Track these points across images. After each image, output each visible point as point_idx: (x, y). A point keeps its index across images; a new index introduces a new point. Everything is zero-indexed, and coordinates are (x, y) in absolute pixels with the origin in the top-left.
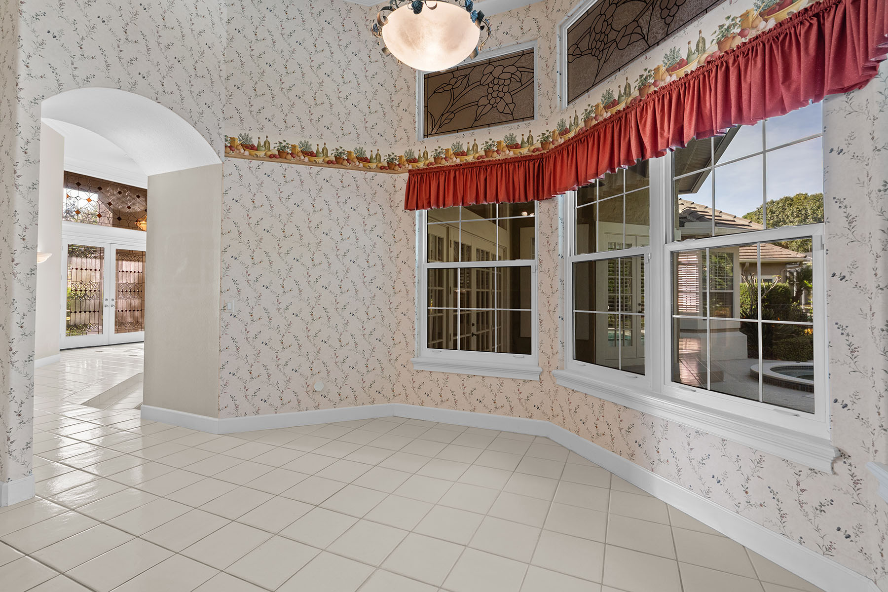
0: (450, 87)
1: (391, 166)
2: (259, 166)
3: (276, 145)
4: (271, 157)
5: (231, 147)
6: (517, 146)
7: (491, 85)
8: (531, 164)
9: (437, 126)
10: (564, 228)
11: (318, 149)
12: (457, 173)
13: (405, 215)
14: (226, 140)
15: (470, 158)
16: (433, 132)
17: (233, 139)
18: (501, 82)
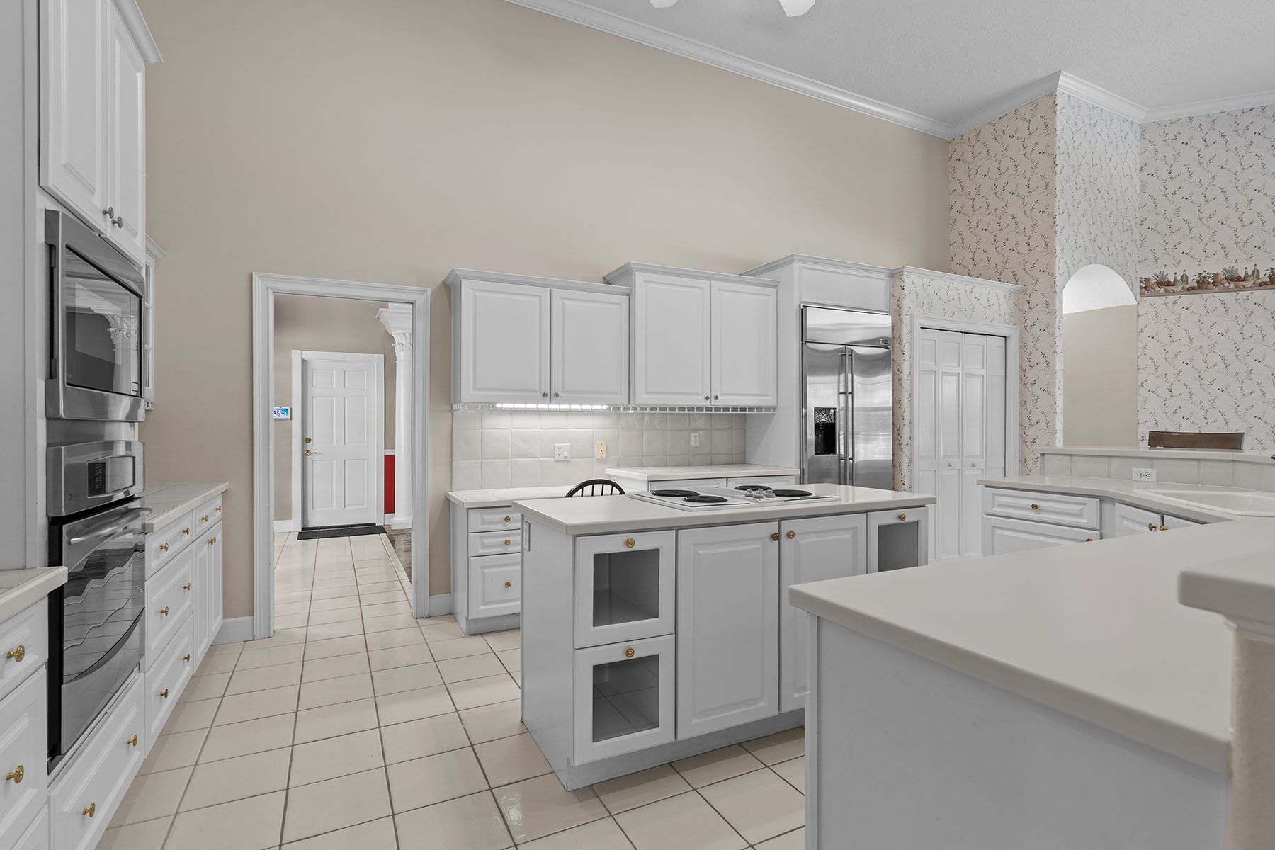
2: (1176, 300)
3: (1194, 277)
4: (1189, 290)
5: (1146, 288)
11: (1246, 273)
14: (1141, 282)
17: (1147, 280)
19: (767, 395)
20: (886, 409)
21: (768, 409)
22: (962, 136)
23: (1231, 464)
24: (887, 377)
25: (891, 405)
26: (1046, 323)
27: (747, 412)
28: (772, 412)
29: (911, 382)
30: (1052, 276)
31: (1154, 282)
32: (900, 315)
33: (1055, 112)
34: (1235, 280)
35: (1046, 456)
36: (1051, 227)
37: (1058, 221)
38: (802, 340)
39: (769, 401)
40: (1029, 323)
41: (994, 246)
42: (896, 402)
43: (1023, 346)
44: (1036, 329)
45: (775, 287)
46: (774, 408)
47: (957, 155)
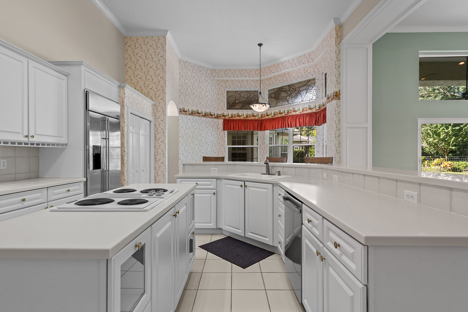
0: (235, 96)
1: (218, 117)
2: (187, 117)
3: (191, 111)
6: (254, 116)
7: (247, 98)
8: (259, 121)
9: (231, 106)
10: (267, 138)
11: (200, 112)
12: (239, 122)
13: (222, 132)
14: (179, 109)
15: (242, 118)
16: (230, 108)
18: (250, 98)
19: (62, 137)
20: (118, 147)
21: (62, 145)
22: (131, 37)
23: (234, 166)
24: (118, 133)
25: (120, 146)
26: (163, 118)
27: (41, 146)
28: (64, 147)
29: (127, 135)
30: (165, 101)
31: (182, 110)
32: (123, 105)
33: (166, 44)
34: (198, 113)
35: (185, 166)
36: (164, 84)
37: (167, 82)
38: (86, 109)
39: (63, 140)
40: (157, 117)
41: (144, 86)
42: (122, 144)
43: (155, 125)
44: (159, 120)
45: (67, 76)
46: (66, 145)
47: (128, 44)
